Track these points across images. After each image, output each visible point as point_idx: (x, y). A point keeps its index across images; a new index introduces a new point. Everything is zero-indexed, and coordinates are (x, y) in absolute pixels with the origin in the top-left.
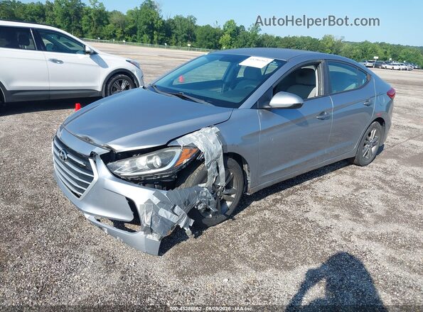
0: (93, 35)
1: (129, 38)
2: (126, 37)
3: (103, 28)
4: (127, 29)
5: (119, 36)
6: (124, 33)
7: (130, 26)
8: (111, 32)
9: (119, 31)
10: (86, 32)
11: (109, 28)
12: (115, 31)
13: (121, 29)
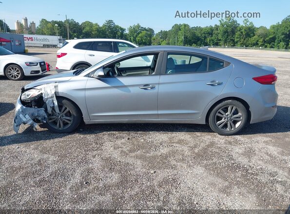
0: (241, 44)
1: (268, 45)
2: (266, 45)
3: (250, 39)
4: (267, 38)
5: (260, 44)
6: (265, 42)
7: (271, 37)
8: (255, 42)
9: (261, 40)
10: (237, 42)
11: (253, 39)
12: (258, 41)
13: (263, 39)
